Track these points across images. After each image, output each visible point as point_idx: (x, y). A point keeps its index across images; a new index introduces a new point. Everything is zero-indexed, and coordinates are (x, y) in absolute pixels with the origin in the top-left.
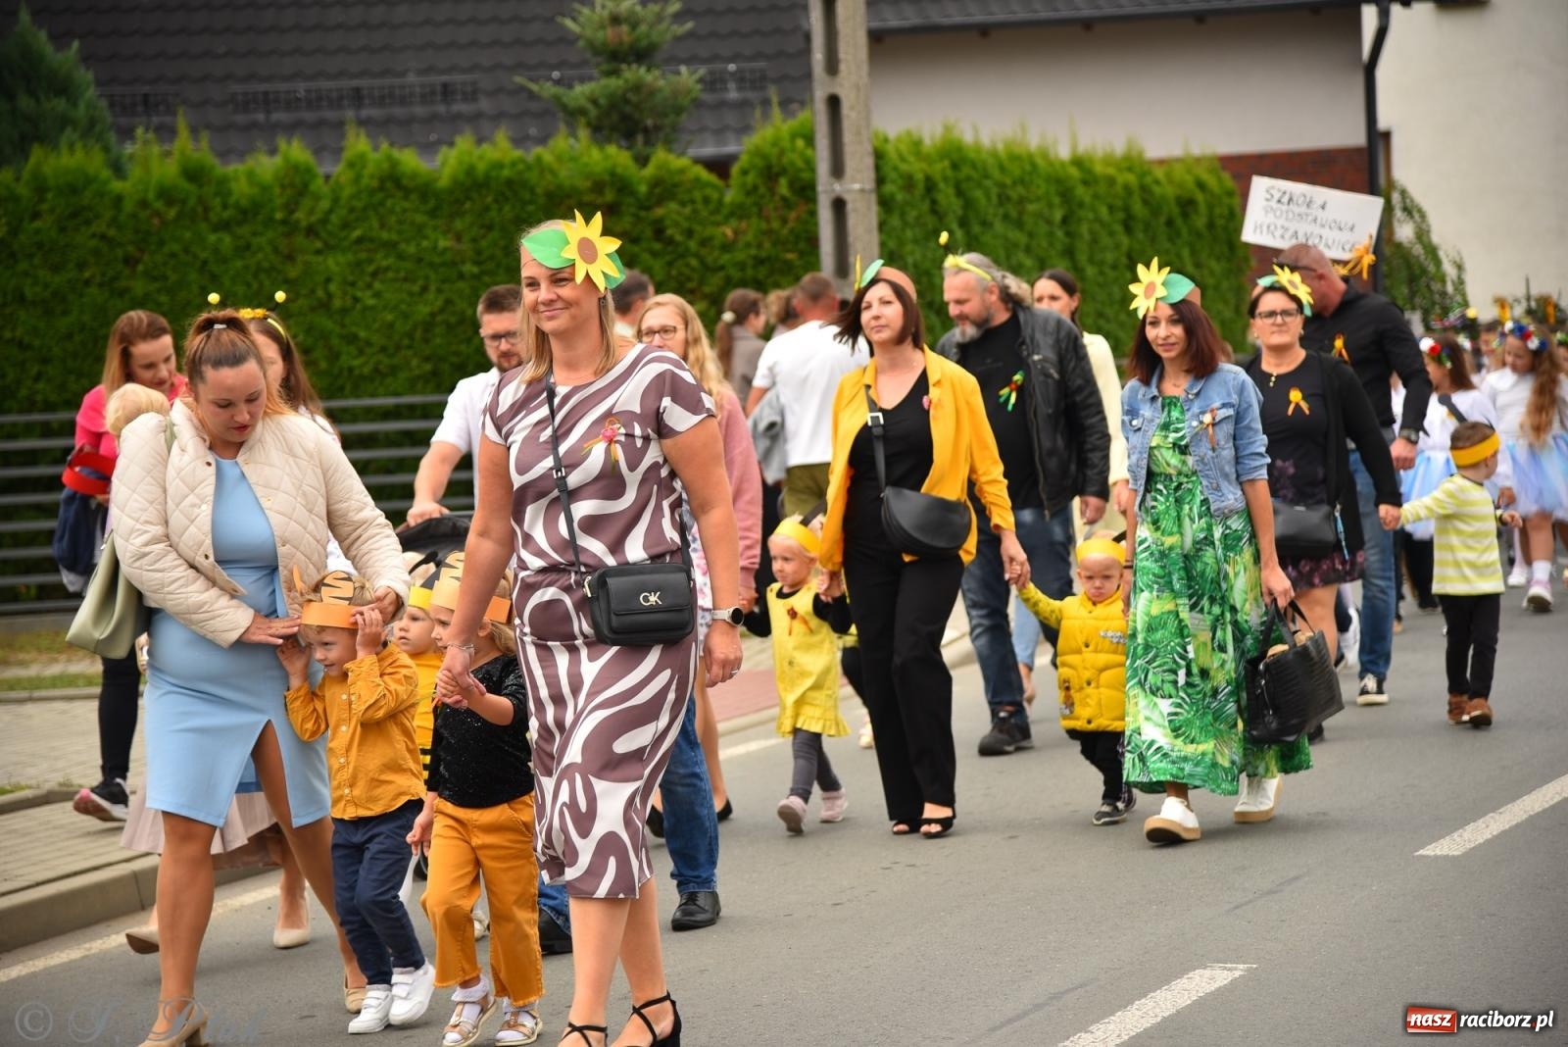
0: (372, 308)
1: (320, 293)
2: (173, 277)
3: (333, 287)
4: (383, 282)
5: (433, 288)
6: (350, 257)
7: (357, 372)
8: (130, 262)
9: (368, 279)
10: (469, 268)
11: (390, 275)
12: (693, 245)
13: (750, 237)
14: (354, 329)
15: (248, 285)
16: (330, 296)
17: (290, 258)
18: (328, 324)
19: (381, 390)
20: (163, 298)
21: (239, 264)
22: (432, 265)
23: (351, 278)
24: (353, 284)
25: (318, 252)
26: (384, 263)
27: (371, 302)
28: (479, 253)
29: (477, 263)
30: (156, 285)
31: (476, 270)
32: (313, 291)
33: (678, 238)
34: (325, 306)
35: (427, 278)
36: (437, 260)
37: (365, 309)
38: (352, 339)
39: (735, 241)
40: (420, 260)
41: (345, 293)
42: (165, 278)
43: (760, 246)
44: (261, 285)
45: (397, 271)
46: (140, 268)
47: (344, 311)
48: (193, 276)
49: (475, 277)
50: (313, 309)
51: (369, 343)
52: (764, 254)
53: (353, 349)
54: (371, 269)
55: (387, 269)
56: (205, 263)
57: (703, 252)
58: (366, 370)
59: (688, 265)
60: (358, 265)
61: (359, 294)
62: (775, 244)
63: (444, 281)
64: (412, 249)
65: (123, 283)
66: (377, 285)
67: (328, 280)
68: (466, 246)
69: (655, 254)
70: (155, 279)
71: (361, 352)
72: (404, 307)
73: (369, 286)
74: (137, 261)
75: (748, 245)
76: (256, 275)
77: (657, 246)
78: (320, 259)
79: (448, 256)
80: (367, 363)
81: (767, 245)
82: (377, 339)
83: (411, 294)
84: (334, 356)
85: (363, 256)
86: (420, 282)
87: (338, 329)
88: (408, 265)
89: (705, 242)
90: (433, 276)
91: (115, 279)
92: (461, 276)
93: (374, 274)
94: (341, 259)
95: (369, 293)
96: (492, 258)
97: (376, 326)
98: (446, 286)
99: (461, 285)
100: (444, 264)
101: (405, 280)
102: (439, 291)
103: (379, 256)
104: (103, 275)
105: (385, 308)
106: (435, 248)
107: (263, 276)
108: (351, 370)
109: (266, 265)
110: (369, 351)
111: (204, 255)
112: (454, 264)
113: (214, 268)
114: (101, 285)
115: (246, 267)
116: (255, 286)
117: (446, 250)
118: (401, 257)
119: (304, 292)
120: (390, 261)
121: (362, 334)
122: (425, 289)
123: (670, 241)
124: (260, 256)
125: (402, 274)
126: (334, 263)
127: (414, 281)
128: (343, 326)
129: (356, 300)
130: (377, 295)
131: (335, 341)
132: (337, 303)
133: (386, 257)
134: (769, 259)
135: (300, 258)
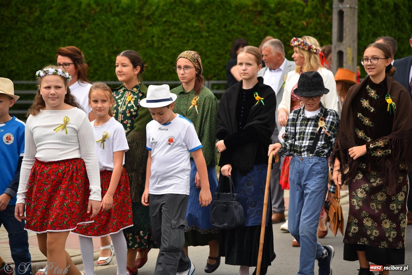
0: (168, 47)
1: (150, 41)
2: (97, 33)
3: (155, 39)
4: (173, 38)
5: (191, 41)
6: (162, 28)
7: (161, 71)
8: (82, 26)
9: (167, 36)
10: (205, 34)
11: (176, 35)
12: (290, 28)
13: (312, 25)
14: (161, 55)
15: (124, 37)
16: (153, 42)
17: (140, 27)
18: (152, 52)
19: (170, 78)
20: (94, 41)
21: (121, 29)
22: (191, 32)
23: (161, 36)
24: (162, 38)
25: (150, 26)
26: (174, 31)
27: (168, 45)
28: (209, 28)
29: (208, 32)
30: (91, 36)
31: (207, 34)
32: (147, 41)
33: (285, 25)
34: (151, 46)
35: (189, 37)
36: (193, 30)
37: (166, 48)
38: (160, 59)
39: (307, 27)
40: (187, 30)
41: (159, 41)
42: (94, 33)
43: (316, 29)
44: (129, 37)
45: (178, 34)
46: (86, 29)
47: (159, 48)
48: (105, 33)
49: (207, 37)
50: (147, 47)
51: (167, 61)
52: (317, 32)
53: (160, 63)
54: (169, 33)
55: (175, 33)
56: (109, 28)
57: (294, 30)
58: (165, 71)
59: (288, 35)
60: (164, 31)
61: (164, 42)
62: (322, 29)
63: (195, 38)
64: (184, 26)
65: (80, 34)
66: (171, 39)
67: (153, 36)
68: (204, 26)
69: (275, 31)
70: (91, 33)
71: (164, 64)
72: (180, 47)
73: (168, 39)
74: (86, 26)
75: (311, 28)
76: (127, 34)
77: (277, 28)
78: (151, 28)
79: (197, 29)
80: (165, 68)
81: (319, 29)
82: (169, 59)
83: (183, 43)
84: (154, 65)
85: (166, 28)
86: (187, 39)
87: (156, 55)
88: (182, 32)
89: (294, 27)
90: (191, 36)
91: (77, 32)
92: (202, 37)
93: (170, 35)
94: (158, 29)
95: (167, 42)
96: (213, 30)
97: (170, 54)
98: (196, 41)
99: (202, 40)
100: (195, 32)
101: (181, 37)
102: (193, 42)
103: (172, 28)
104: (73, 31)
105: (173, 47)
106: (193, 26)
107: (130, 34)
108: (159, 70)
109: (131, 30)
110: (166, 63)
111: (108, 25)
112: (199, 32)
113: (112, 30)
114: (72, 35)
115: (124, 30)
116: (127, 37)
117: (197, 26)
118: (180, 29)
119: (144, 40)
120: (176, 30)
121: (164, 57)
122: (188, 41)
123: (282, 26)
124: (129, 26)
125: (180, 35)
126: (156, 30)
127: (184, 38)
128: (158, 54)
129: (163, 44)
130: (170, 43)
131: (154, 59)
132: (156, 45)
133: (174, 29)
134: (319, 34)
135: (144, 28)
